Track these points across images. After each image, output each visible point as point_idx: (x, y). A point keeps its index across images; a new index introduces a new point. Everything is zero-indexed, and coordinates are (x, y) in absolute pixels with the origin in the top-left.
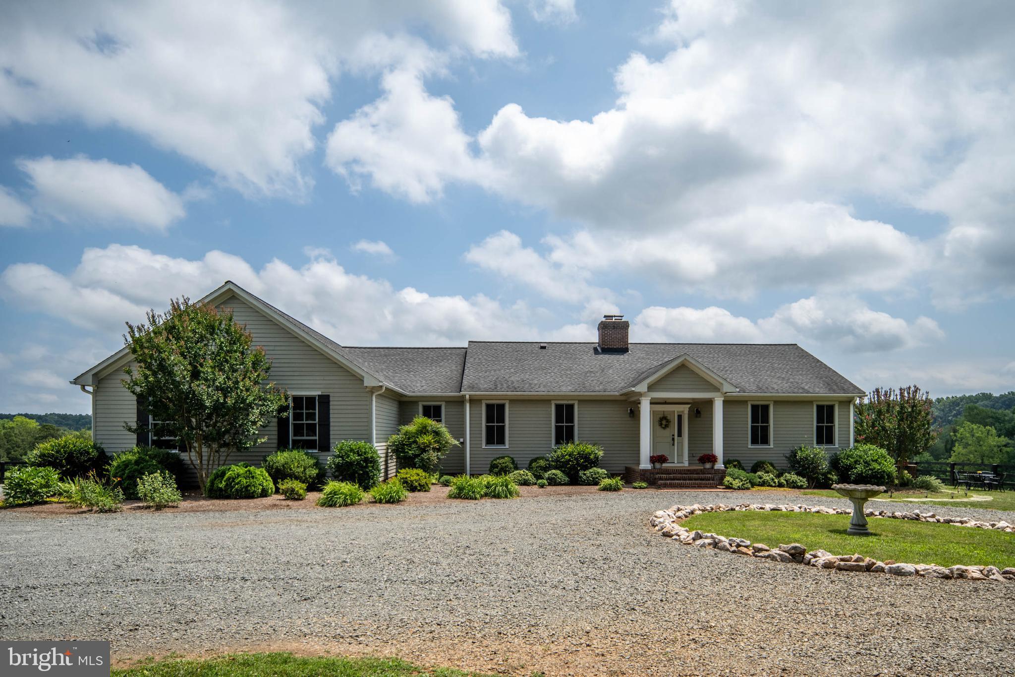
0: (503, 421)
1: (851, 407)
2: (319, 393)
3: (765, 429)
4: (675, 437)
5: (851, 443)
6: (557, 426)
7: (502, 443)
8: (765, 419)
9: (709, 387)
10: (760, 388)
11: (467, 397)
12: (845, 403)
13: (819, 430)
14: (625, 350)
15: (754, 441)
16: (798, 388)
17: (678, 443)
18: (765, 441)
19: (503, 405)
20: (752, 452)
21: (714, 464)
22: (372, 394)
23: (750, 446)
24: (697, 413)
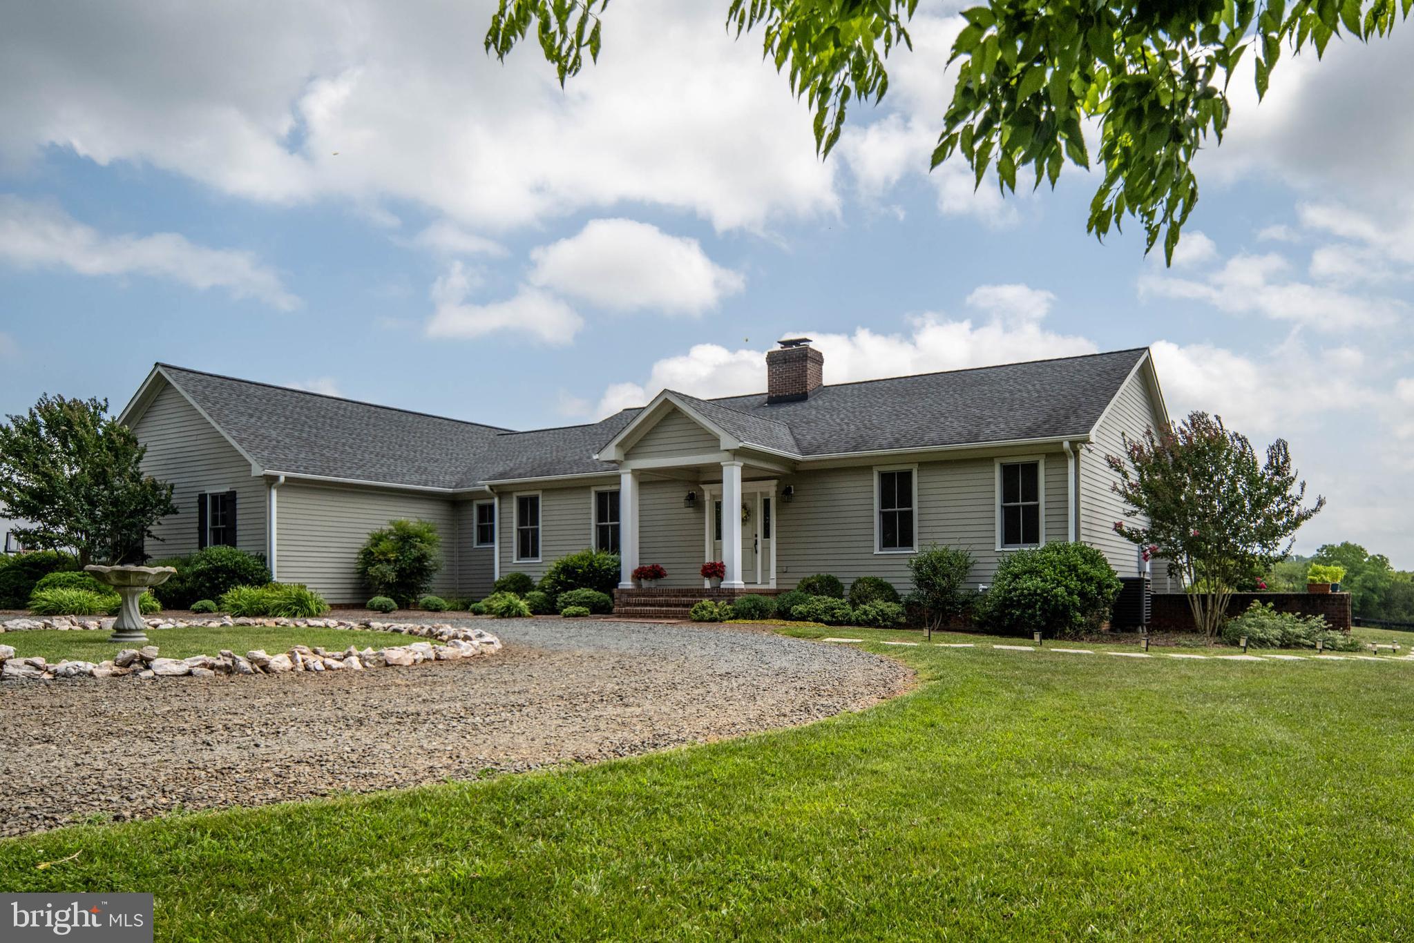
1: (1071, 464)
2: (228, 490)
3: (907, 518)
4: (759, 539)
5: (1071, 540)
6: (600, 526)
7: (535, 555)
8: (906, 500)
9: (712, 442)
10: (897, 440)
11: (487, 488)
12: (1058, 456)
13: (1010, 515)
14: (802, 397)
15: (887, 542)
16: (970, 432)
17: (763, 548)
18: (907, 541)
19: (537, 498)
20: (881, 562)
21: (722, 580)
22: (270, 486)
23: (877, 552)
24: (785, 495)
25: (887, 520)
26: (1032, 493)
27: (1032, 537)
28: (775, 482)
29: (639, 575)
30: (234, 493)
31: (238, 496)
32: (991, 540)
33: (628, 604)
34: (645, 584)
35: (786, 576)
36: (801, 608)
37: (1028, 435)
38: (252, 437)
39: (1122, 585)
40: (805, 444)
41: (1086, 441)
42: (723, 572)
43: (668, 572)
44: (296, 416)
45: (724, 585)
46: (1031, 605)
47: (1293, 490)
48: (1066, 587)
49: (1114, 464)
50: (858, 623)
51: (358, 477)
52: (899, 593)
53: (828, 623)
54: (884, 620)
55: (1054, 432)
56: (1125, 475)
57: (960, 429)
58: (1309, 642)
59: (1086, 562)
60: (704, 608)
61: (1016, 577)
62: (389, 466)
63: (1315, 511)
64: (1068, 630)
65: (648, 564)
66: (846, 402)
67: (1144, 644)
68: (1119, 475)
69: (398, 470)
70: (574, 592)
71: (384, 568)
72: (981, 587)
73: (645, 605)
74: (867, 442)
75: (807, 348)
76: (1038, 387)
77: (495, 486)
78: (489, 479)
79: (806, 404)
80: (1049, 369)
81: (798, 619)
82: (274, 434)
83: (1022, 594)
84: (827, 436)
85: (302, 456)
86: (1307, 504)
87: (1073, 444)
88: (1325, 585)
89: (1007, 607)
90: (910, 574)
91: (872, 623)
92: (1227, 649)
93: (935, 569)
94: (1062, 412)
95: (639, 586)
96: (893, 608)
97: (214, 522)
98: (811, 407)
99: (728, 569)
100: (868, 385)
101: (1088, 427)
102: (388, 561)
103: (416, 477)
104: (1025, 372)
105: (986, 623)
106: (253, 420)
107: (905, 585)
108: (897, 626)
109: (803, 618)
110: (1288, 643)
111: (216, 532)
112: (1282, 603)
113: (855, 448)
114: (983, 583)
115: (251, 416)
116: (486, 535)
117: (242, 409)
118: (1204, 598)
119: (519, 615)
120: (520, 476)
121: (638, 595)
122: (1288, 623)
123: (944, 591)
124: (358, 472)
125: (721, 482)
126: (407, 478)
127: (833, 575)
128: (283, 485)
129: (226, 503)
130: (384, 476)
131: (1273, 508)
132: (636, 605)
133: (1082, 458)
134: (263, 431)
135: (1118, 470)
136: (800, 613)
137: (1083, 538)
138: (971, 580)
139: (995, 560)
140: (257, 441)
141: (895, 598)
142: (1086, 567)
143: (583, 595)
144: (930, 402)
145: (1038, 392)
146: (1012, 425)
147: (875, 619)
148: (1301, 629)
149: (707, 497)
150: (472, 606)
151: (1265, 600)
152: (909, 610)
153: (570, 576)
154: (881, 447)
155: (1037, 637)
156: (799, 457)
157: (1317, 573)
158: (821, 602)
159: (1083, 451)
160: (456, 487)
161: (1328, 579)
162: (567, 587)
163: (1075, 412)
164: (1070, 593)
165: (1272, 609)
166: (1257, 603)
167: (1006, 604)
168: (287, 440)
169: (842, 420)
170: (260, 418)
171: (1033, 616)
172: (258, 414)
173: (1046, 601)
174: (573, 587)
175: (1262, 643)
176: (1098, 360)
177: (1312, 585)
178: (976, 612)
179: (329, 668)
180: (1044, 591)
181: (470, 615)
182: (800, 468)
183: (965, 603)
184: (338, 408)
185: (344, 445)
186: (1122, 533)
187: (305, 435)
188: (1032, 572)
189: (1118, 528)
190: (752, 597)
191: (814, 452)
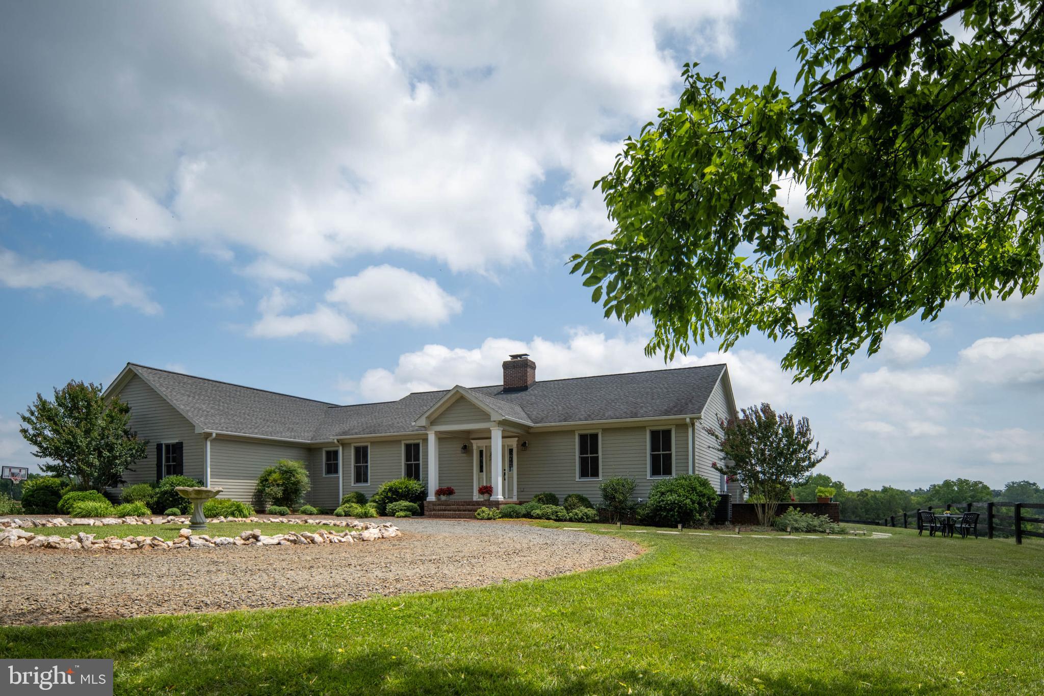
0: (367, 462)
1: (690, 430)
2: (177, 441)
3: (595, 460)
4: (506, 472)
5: (690, 473)
6: (408, 465)
7: (366, 481)
8: (595, 450)
9: (486, 417)
10: (589, 416)
11: (335, 441)
12: (683, 427)
13: (655, 459)
14: (525, 388)
15: (584, 474)
16: (632, 412)
17: (508, 478)
18: (595, 474)
19: (367, 447)
20: (580, 485)
21: (491, 496)
22: (206, 439)
23: (577, 479)
24: (523, 446)
25: (583, 461)
26: (668, 446)
27: (668, 471)
28: (516, 439)
29: (439, 493)
30: (182, 443)
31: (184, 445)
32: (644, 473)
33: (434, 510)
34: (443, 498)
35: (522, 493)
36: (538, 512)
37: (666, 414)
38: (193, 409)
39: (720, 498)
40: (533, 417)
41: (699, 418)
42: (491, 491)
43: (456, 491)
44: (214, 396)
45: (492, 498)
46: (672, 510)
47: (811, 447)
48: (691, 499)
49: (711, 432)
50: (571, 520)
51: (256, 434)
52: (592, 503)
53: (556, 520)
54: (587, 519)
55: (681, 412)
56: (717, 437)
57: (625, 410)
58: (821, 529)
59: (701, 485)
60: (483, 512)
61: (663, 494)
62: (272, 427)
63: (823, 458)
64: (692, 523)
65: (445, 486)
66: (552, 392)
67: (737, 530)
68: (714, 437)
69: (278, 429)
70: (398, 503)
71: (275, 489)
72: (640, 499)
73: (445, 510)
74: (571, 417)
75: (527, 360)
76: (666, 385)
77: (341, 440)
78: (337, 435)
79: (527, 393)
80: (670, 375)
81: (536, 518)
82: (204, 407)
83: (667, 503)
84: (545, 412)
85: (223, 421)
86: (820, 454)
87: (692, 419)
88: (826, 498)
89: (658, 510)
90: (600, 492)
91: (580, 520)
92: (780, 533)
93: (616, 491)
94: (683, 401)
95: (439, 499)
96: (591, 512)
97: (168, 460)
98: (531, 395)
99: (494, 490)
100: (563, 382)
101: (700, 410)
102: (278, 485)
103: (288, 434)
104: (656, 377)
105: (644, 519)
106: (190, 399)
107: (597, 499)
108: (594, 521)
109: (539, 517)
110: (810, 530)
111: (168, 467)
112: (805, 508)
113: (565, 420)
114: (641, 497)
115: (189, 396)
116: (332, 468)
117: (183, 392)
118: (763, 506)
119: (372, 516)
120: (356, 434)
121: (439, 505)
122: (808, 519)
123: (621, 502)
124: (256, 431)
125: (490, 438)
126: (284, 434)
127: (553, 493)
128: (215, 439)
129: (176, 450)
130: (271, 433)
131: (801, 455)
132: (439, 510)
133: (696, 427)
134: (197, 405)
135: (713, 434)
136: (538, 514)
137: (697, 472)
138: (634, 495)
139: (649, 484)
140: (196, 412)
141: (589, 505)
142: (701, 489)
143: (403, 504)
144: (603, 393)
145: (666, 388)
146: (655, 408)
147: (582, 517)
148: (816, 522)
149: (475, 447)
150: (335, 512)
151: (795, 506)
152: (599, 512)
153: (395, 494)
154: (580, 420)
155: (680, 526)
156: (531, 424)
157: (821, 492)
158: (550, 508)
159: (697, 424)
160: (312, 439)
161: (828, 494)
162: (392, 500)
163: (690, 401)
164: (693, 502)
165: (800, 511)
166: (791, 508)
167: (657, 509)
168: (212, 411)
169: (552, 403)
170: (194, 397)
171: (673, 516)
172: (192, 395)
173: (680, 507)
174: (396, 500)
175: (796, 530)
176: (698, 370)
177: (820, 498)
178: (639, 514)
179: (340, 541)
180: (679, 501)
181: (335, 517)
182: (531, 431)
183: (631, 508)
184: (236, 391)
185: (244, 414)
186: (717, 469)
187: (221, 408)
188: (671, 491)
189: (714, 465)
190: (511, 505)
191: (540, 422)
